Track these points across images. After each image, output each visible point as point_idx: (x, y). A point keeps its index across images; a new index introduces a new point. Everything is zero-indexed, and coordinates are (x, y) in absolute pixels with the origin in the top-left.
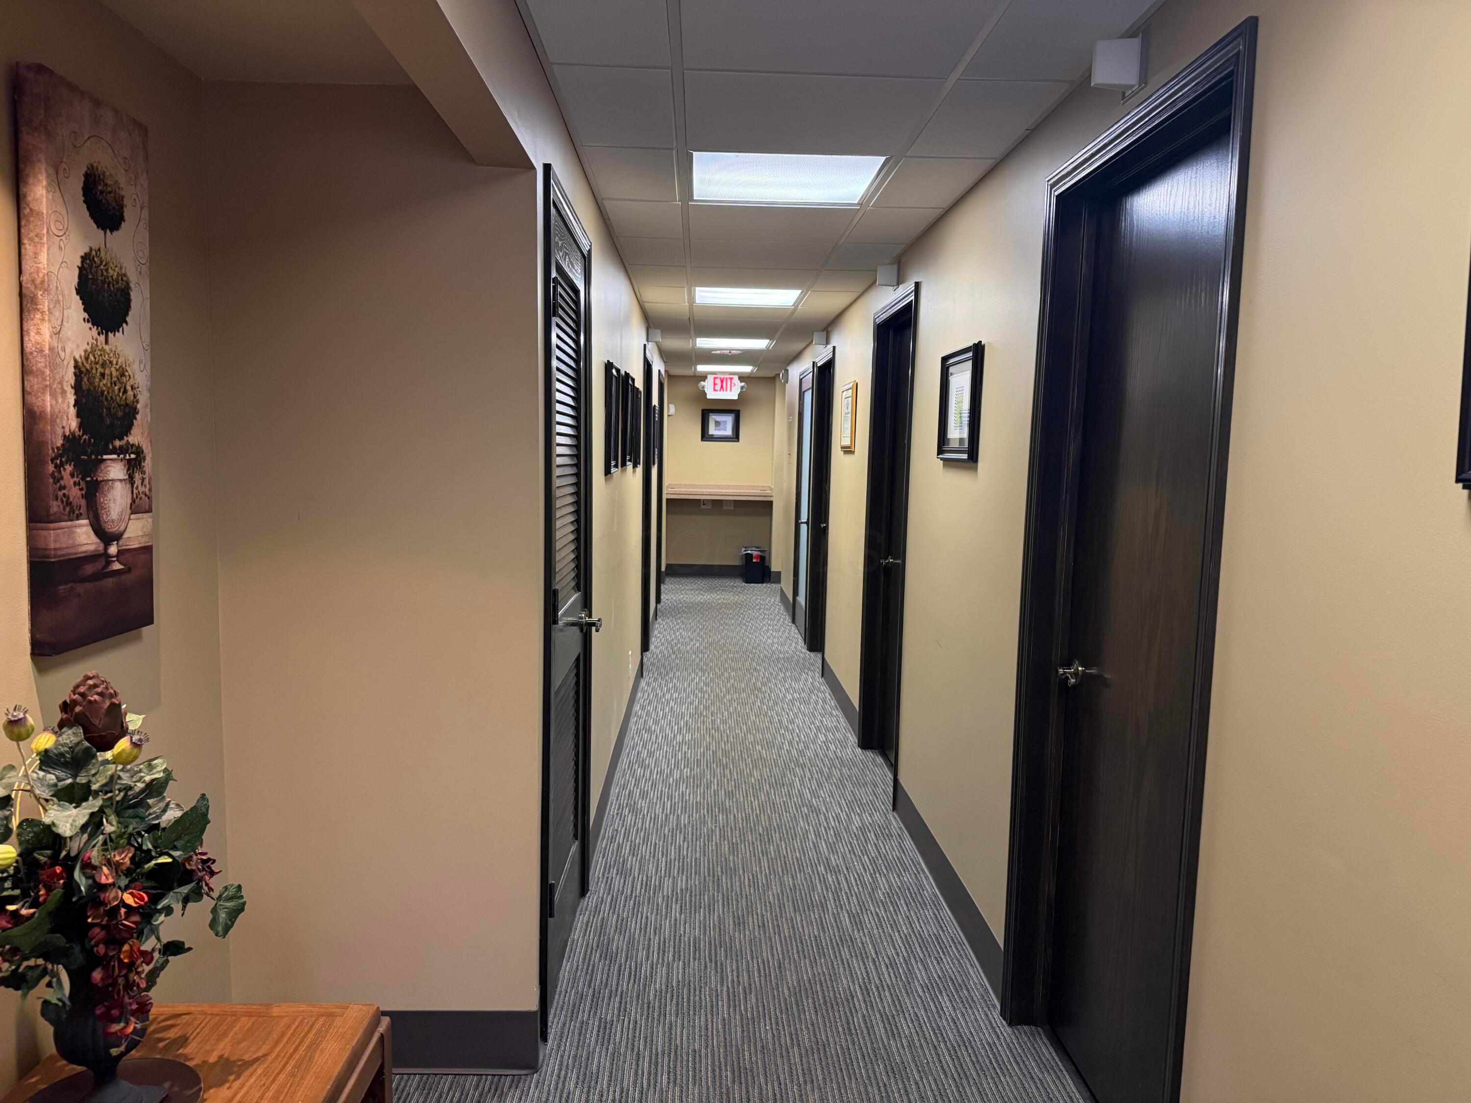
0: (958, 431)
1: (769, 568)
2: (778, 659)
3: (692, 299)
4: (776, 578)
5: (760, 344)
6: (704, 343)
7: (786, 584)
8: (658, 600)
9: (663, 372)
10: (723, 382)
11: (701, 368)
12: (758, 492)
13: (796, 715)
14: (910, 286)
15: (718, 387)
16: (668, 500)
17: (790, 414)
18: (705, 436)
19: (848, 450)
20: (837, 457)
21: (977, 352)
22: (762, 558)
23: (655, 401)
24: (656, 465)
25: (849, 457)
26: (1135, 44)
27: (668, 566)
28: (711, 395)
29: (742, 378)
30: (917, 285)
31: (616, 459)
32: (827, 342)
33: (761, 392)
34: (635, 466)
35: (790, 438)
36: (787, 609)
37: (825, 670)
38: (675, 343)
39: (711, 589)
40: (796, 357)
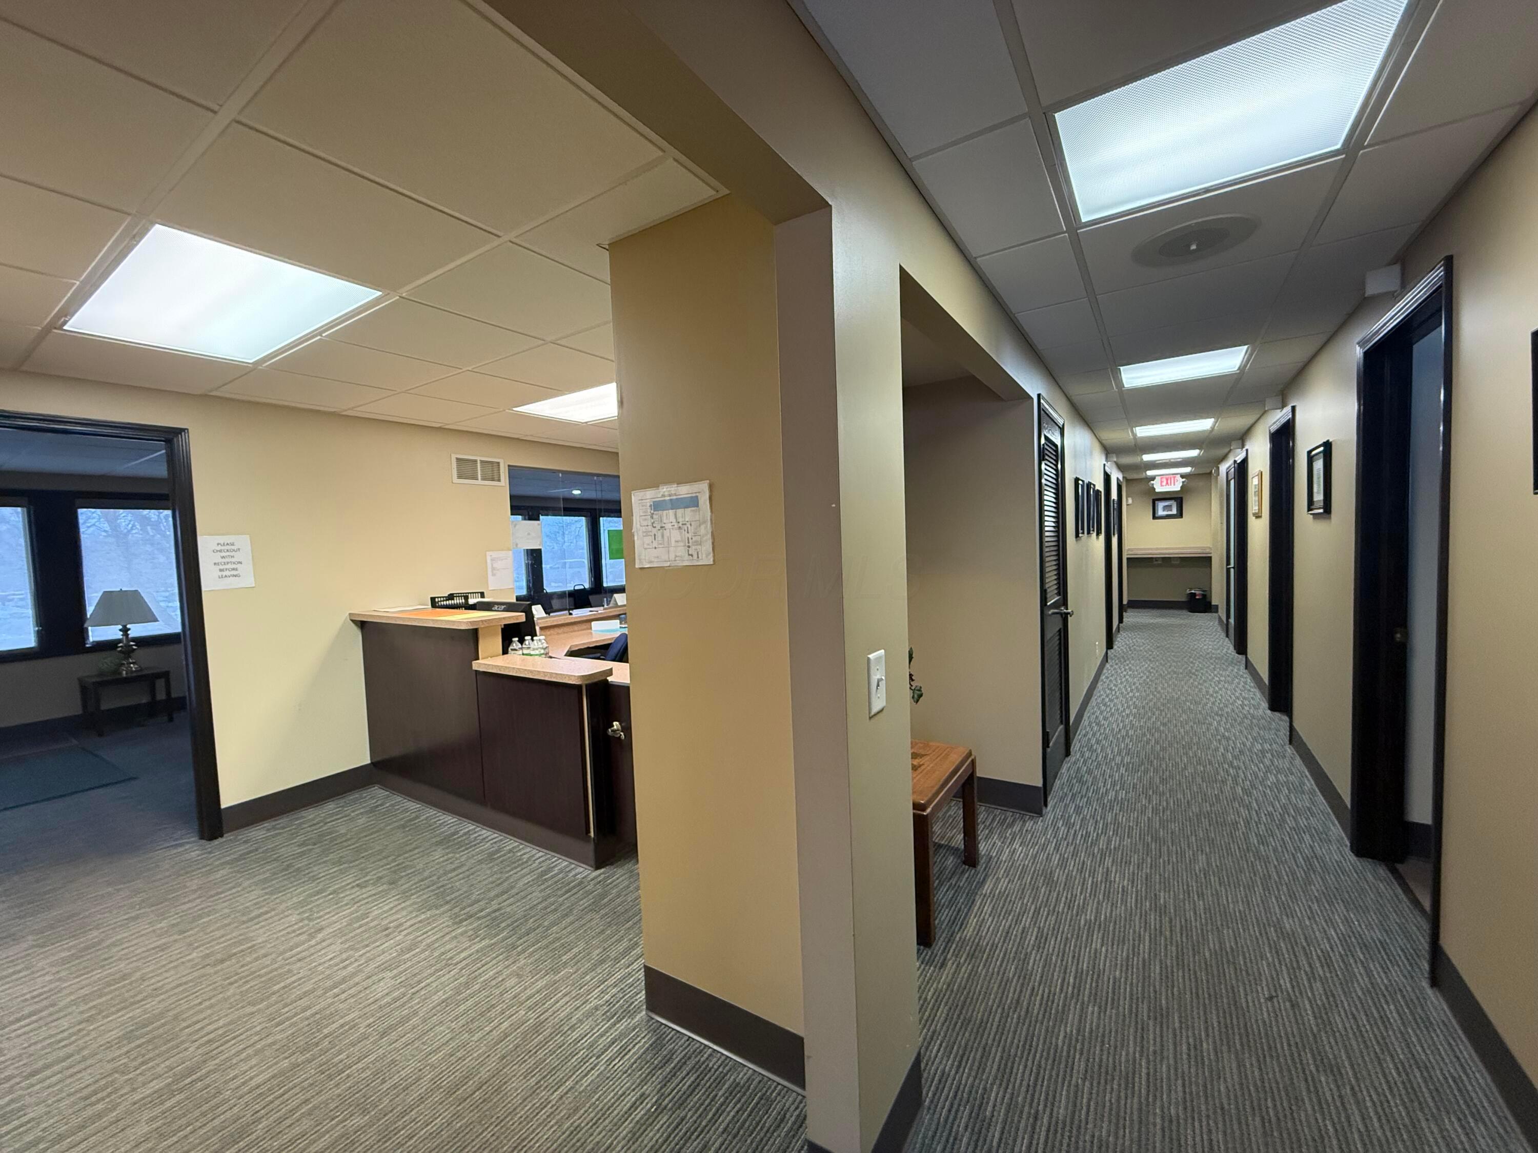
0: (1319, 497)
1: (1210, 603)
2: (1211, 658)
3: (1134, 435)
4: (1215, 609)
5: (1194, 453)
6: (1147, 458)
7: (1222, 613)
8: (1121, 620)
9: (1121, 478)
10: (1168, 479)
11: (1150, 473)
12: (1199, 551)
13: (1220, 689)
14: (1288, 409)
15: (1164, 483)
16: (1128, 559)
17: (1221, 496)
18: (1155, 517)
19: (1258, 516)
20: (1251, 520)
21: (1328, 445)
22: (1204, 596)
23: (1114, 495)
24: (1116, 536)
25: (1259, 520)
26: (1397, 268)
27: (1129, 602)
28: (1158, 489)
29: (1182, 476)
30: (1294, 408)
31: (1083, 529)
32: (1243, 446)
33: (1201, 483)
34: (1098, 534)
35: (1221, 513)
36: (1222, 627)
37: (1248, 665)
38: (1127, 460)
39: (1161, 616)
40: (1224, 458)
